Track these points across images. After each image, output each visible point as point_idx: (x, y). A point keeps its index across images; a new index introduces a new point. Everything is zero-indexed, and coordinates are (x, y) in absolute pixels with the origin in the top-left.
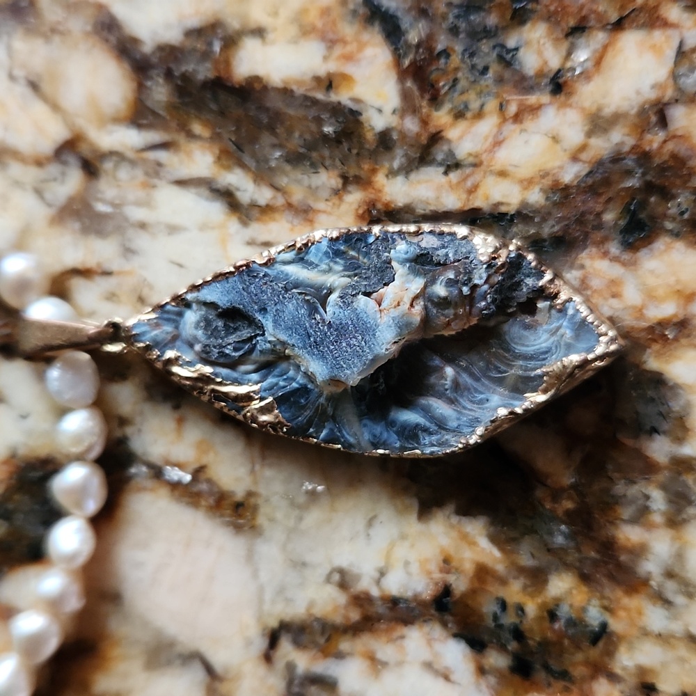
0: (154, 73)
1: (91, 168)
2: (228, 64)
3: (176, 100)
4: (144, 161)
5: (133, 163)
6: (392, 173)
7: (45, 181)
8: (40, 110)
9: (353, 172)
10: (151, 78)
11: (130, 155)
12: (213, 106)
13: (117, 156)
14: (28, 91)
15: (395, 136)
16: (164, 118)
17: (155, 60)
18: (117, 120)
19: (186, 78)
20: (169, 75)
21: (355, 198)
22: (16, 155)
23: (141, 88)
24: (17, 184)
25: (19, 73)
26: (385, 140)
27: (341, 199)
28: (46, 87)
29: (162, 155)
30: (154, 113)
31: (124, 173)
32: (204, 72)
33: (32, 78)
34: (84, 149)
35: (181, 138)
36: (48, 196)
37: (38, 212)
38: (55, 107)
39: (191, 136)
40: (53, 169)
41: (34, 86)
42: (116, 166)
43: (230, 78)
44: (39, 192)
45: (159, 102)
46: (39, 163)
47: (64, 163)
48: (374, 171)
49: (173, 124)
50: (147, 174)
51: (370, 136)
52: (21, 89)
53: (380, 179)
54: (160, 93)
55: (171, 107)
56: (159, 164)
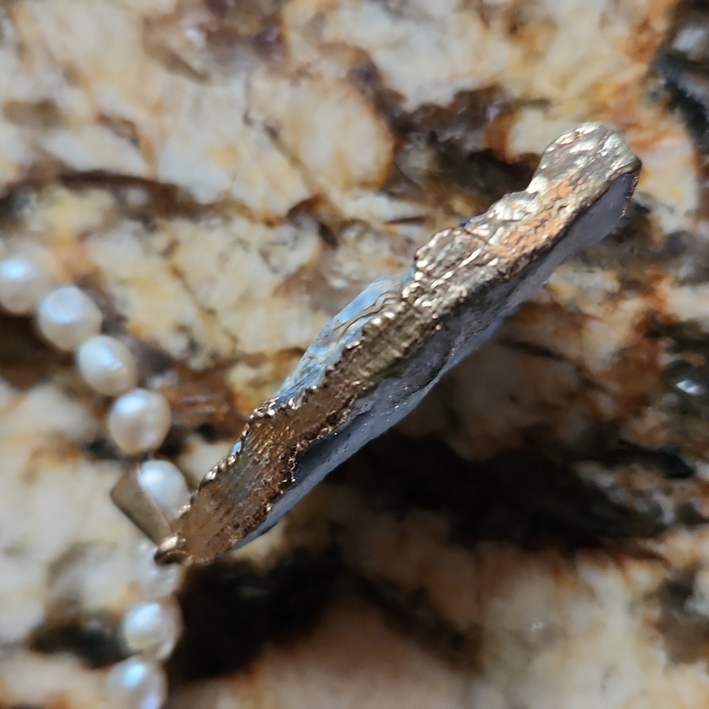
0: (413, 135)
1: (330, 235)
2: (502, 136)
3: (436, 169)
4: (392, 235)
5: (378, 235)
6: (682, 283)
7: (273, 244)
8: (277, 161)
9: (634, 275)
10: (410, 141)
11: (377, 226)
12: (481, 183)
13: (364, 227)
14: (265, 139)
15: (685, 240)
16: (420, 188)
17: (417, 120)
18: (365, 185)
19: (452, 146)
20: (432, 139)
21: (633, 306)
22: (243, 209)
23: (397, 150)
24: (242, 243)
25: (257, 116)
26: (676, 246)
27: (616, 307)
28: (286, 136)
29: (414, 231)
30: (409, 181)
31: (367, 246)
32: (474, 142)
33: (271, 124)
34: (324, 212)
35: (439, 214)
36: (275, 260)
37: (267, 281)
38: (295, 161)
39: (450, 212)
40: (286, 232)
41: (273, 133)
42: (359, 238)
43: (502, 151)
44: (265, 255)
45: (416, 169)
46: (270, 223)
47: (298, 225)
48: (658, 278)
49: (431, 197)
50: (393, 250)
51: (657, 238)
52: (257, 135)
53: (664, 288)
54: (420, 160)
55: (432, 178)
56: (410, 241)
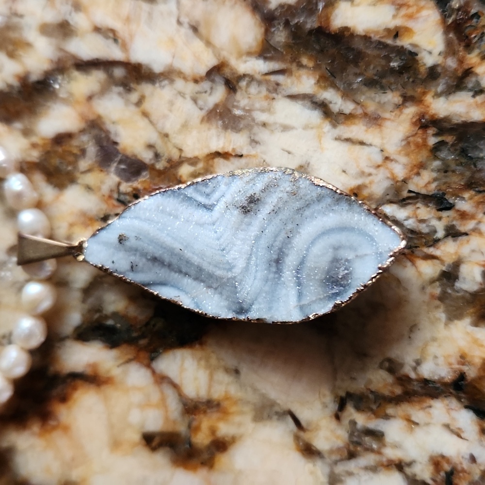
0: (276, 22)
1: (232, 85)
2: (328, 19)
3: (291, 41)
4: (267, 82)
5: (260, 83)
6: (438, 95)
7: (199, 93)
8: (198, 45)
9: (410, 93)
10: (274, 26)
11: (258, 77)
12: (317, 47)
13: (251, 78)
14: (190, 32)
15: (439, 70)
16: (282, 53)
17: (277, 13)
18: (249, 54)
19: (298, 26)
20: (287, 24)
21: (411, 111)
22: (180, 74)
23: (267, 32)
24: (181, 94)
25: (185, 20)
26: (433, 73)
27: (401, 112)
28: (202, 30)
29: (280, 78)
30: (275, 49)
31: (253, 89)
32: (311, 23)
33: (194, 24)
34: (227, 72)
35: (294, 67)
36: (200, 102)
37: (196, 114)
38: (208, 43)
39: (300, 66)
40: (206, 85)
41: (195, 29)
42: (248, 85)
43: (328, 26)
44: (195, 100)
45: (278, 42)
46: (196, 81)
47: (213, 81)
48: (424, 93)
49: (289, 57)
50: (268, 90)
51: (423, 70)
52: (185, 31)
53: (429, 98)
54: (280, 36)
55: (288, 46)
56: (278, 84)
